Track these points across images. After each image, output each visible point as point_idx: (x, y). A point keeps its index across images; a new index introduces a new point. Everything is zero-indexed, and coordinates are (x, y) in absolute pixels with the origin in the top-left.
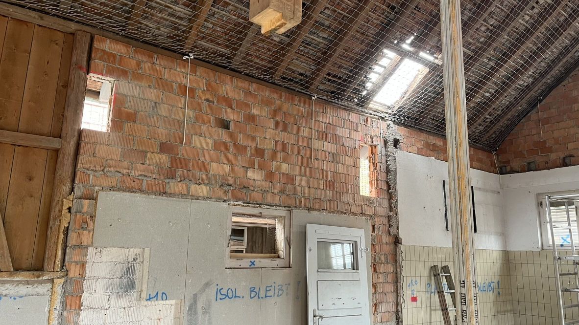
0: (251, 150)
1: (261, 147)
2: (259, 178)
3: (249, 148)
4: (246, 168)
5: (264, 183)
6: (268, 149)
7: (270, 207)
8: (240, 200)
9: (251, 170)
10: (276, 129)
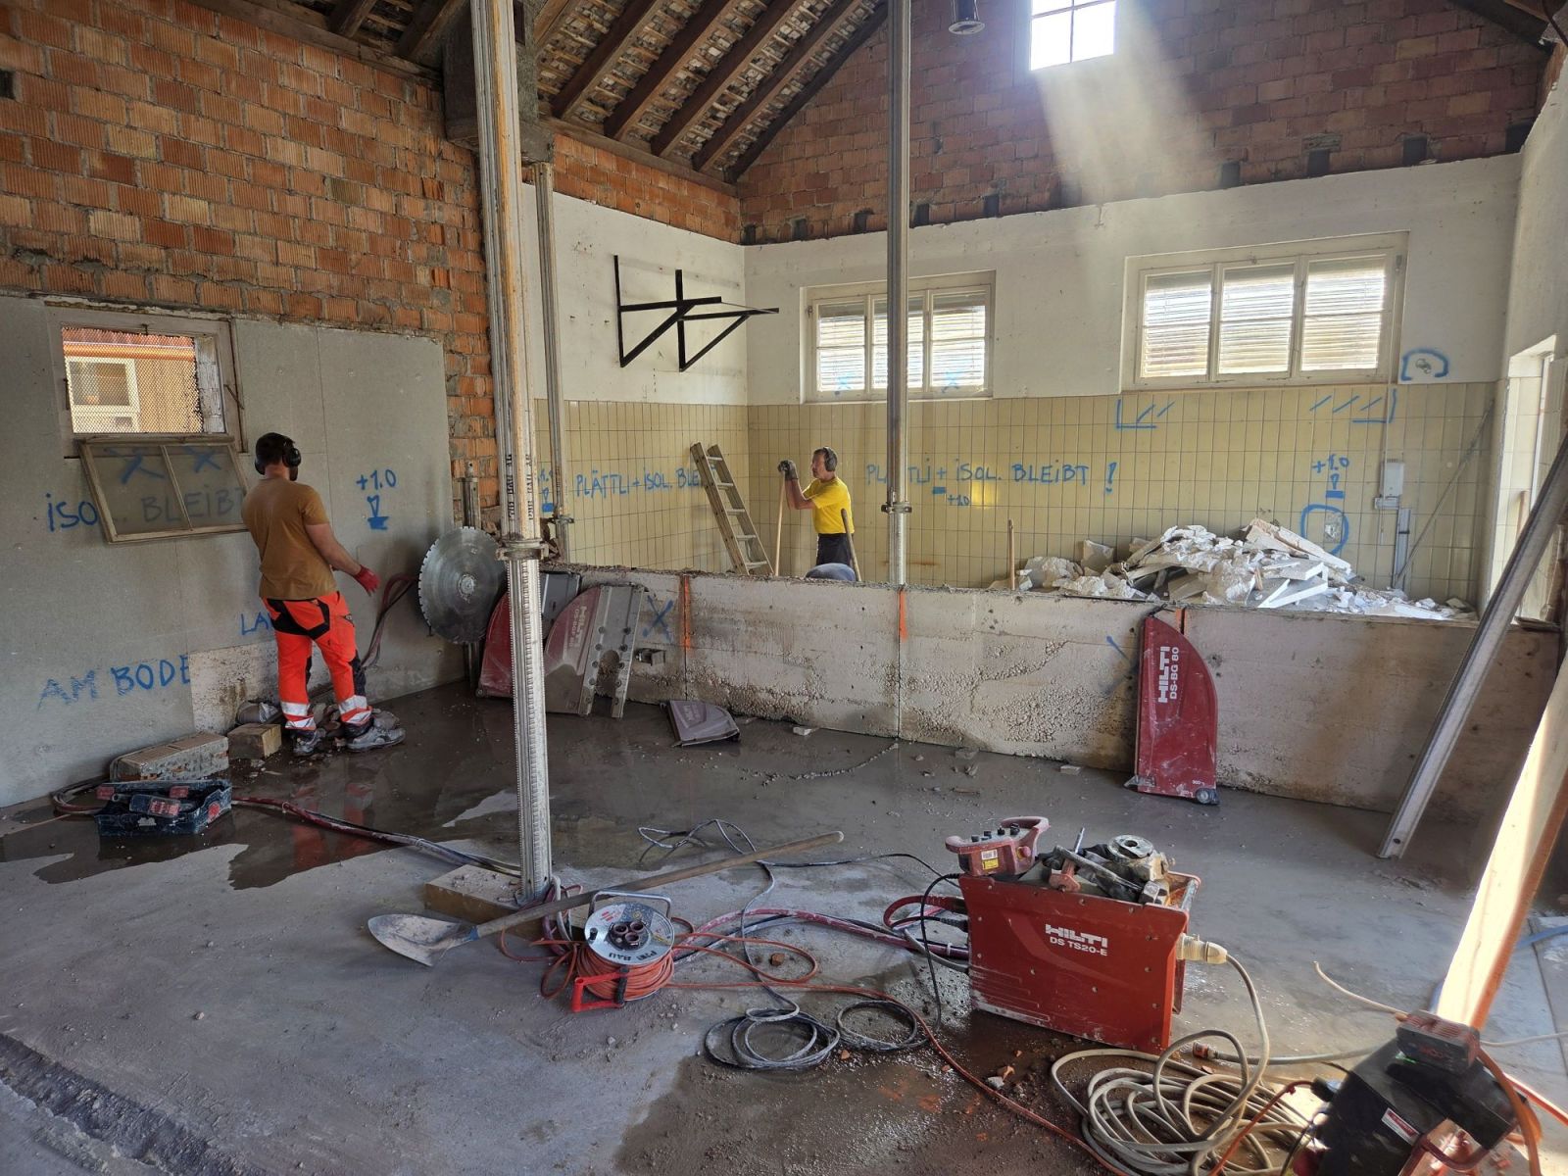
0: (92, 161)
1: (122, 150)
2: (128, 236)
3: (84, 155)
4: (84, 210)
5: (142, 249)
6: (143, 159)
7: (168, 312)
8: (79, 292)
9: (100, 214)
10: (160, 104)
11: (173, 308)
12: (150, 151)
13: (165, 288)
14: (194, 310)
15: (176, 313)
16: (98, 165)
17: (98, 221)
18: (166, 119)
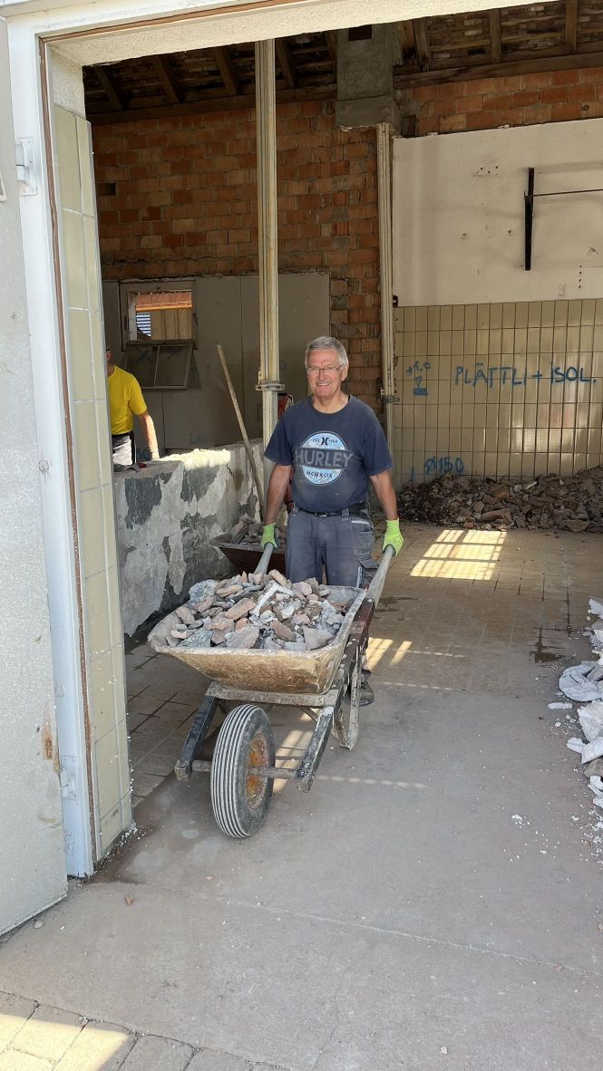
0: (144, 213)
1: (156, 204)
2: (156, 246)
3: (141, 211)
4: (139, 237)
5: (162, 251)
6: (165, 206)
7: (172, 280)
8: (135, 276)
9: (146, 237)
10: (173, 175)
11: (174, 278)
12: (168, 201)
13: (171, 269)
14: (184, 277)
15: (176, 280)
16: (146, 214)
17: (145, 241)
18: (176, 181)
